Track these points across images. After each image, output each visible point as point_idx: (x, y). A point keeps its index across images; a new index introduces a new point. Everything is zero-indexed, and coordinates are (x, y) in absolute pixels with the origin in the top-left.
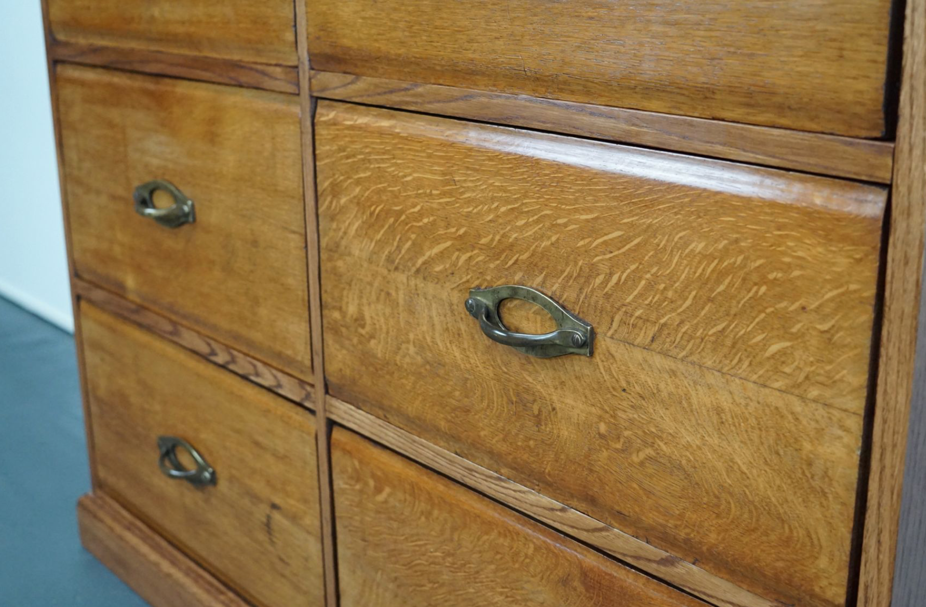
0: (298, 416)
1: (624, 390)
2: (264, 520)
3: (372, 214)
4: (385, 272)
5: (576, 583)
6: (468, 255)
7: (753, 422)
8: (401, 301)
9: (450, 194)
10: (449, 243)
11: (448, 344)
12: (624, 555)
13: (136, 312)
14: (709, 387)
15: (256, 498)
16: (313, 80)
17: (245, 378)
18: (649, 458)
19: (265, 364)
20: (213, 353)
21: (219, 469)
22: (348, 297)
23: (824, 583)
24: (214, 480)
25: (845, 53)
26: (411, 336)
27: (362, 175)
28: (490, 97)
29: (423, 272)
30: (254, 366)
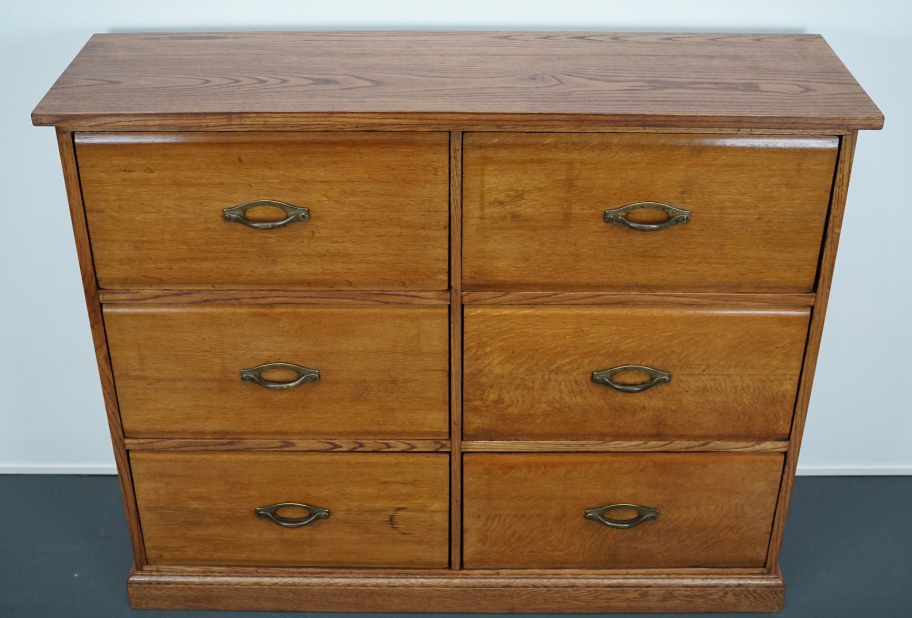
0: (430, 459)
1: (686, 391)
2: (387, 519)
3: (514, 353)
4: (523, 376)
5: (649, 469)
8: (536, 386)
9: (579, 336)
10: (576, 357)
11: (573, 398)
13: (230, 444)
15: (377, 512)
16: (465, 297)
17: (372, 452)
18: (698, 412)
19: (398, 440)
20: (337, 447)
21: (334, 507)
22: (488, 393)
23: (779, 429)
24: (329, 515)
25: (801, 271)
26: (544, 400)
27: (507, 337)
29: (555, 371)
30: (386, 444)
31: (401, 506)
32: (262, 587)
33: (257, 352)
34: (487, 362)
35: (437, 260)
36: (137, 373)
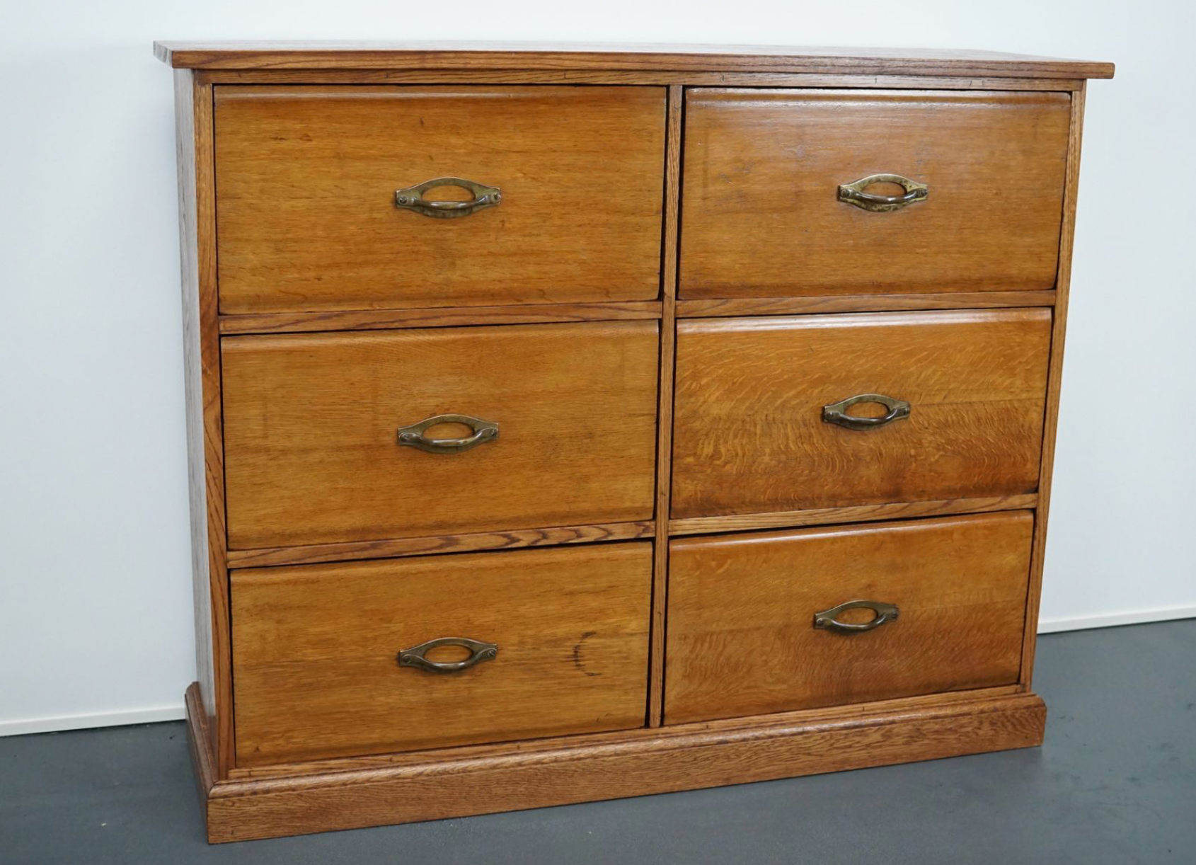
1: (927, 428)
2: (570, 652)
3: (734, 383)
6: (820, 389)
10: (805, 385)
11: (800, 445)
12: (921, 513)
16: (679, 307)
17: (558, 545)
19: (591, 524)
20: (513, 541)
22: (703, 444)
25: (1043, 259)
27: (726, 361)
29: (782, 407)
30: (576, 531)
31: (590, 629)
32: (401, 781)
33: (422, 401)
34: (702, 399)
35: (648, 257)
36: (259, 442)
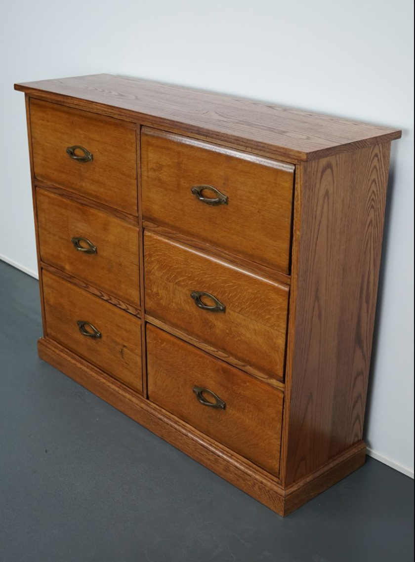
0: (134, 319)
1: (233, 322)
2: (120, 350)
3: (162, 265)
4: (166, 282)
5: (220, 371)
6: (191, 282)
7: (263, 333)
8: (171, 290)
9: (186, 265)
10: (186, 278)
11: (185, 304)
12: (233, 364)
13: (70, 278)
14: (253, 324)
15: (117, 343)
16: (143, 223)
17: (114, 305)
18: (239, 340)
19: (123, 302)
20: (102, 296)
21: (102, 333)
22: (153, 287)
23: (278, 371)
24: (100, 337)
25: (281, 255)
26: (174, 301)
27: (159, 253)
28: (199, 243)
29: (178, 284)
30: (119, 302)
31: (125, 344)
33: (78, 229)
34: (152, 266)
35: (133, 197)
36: (44, 226)
